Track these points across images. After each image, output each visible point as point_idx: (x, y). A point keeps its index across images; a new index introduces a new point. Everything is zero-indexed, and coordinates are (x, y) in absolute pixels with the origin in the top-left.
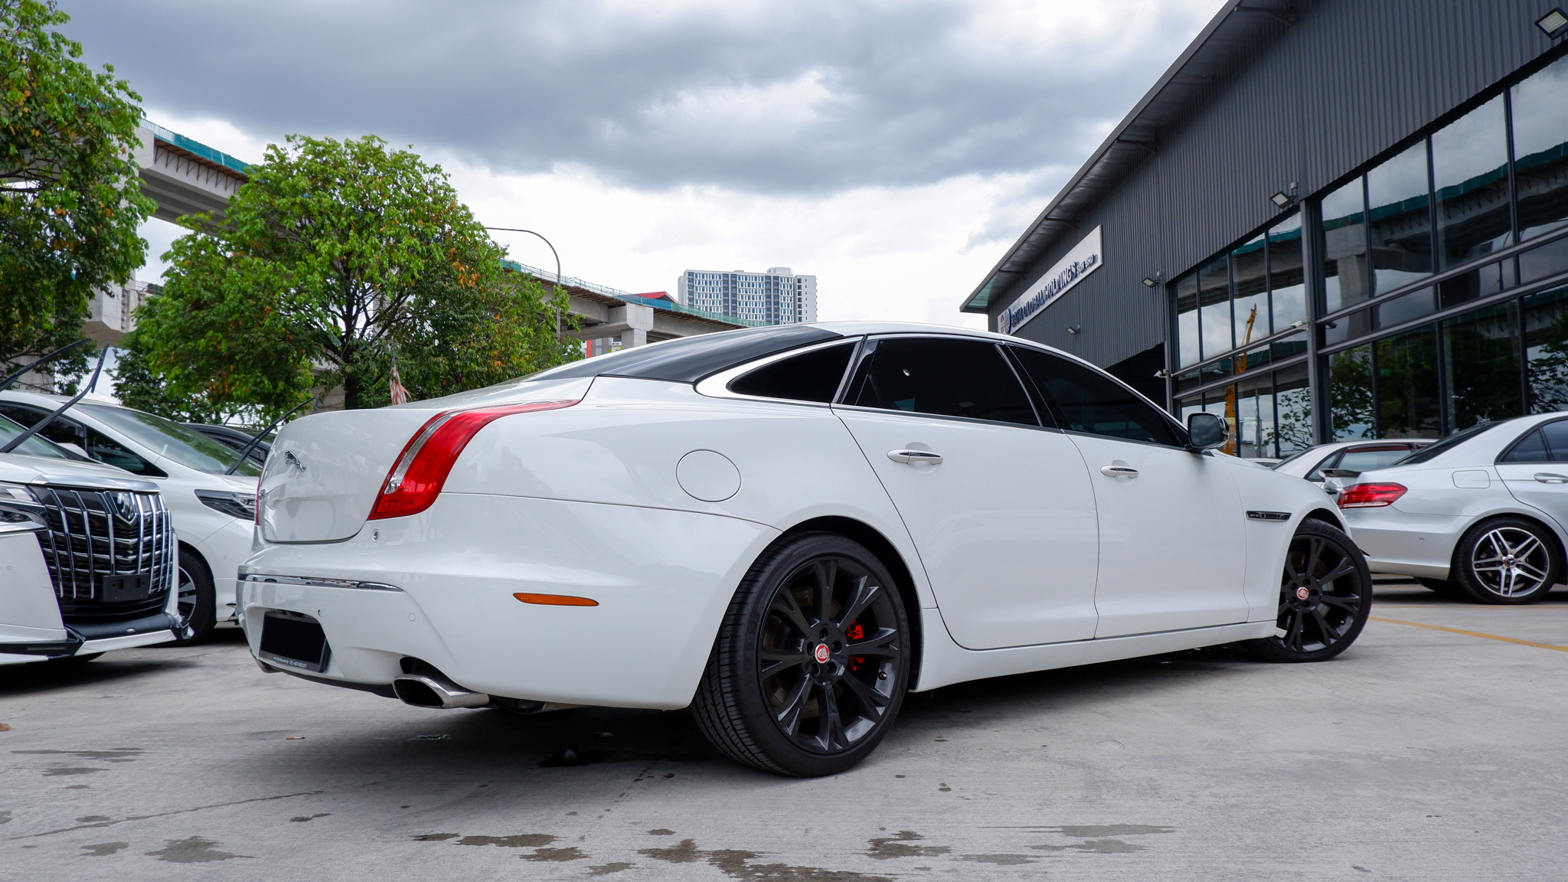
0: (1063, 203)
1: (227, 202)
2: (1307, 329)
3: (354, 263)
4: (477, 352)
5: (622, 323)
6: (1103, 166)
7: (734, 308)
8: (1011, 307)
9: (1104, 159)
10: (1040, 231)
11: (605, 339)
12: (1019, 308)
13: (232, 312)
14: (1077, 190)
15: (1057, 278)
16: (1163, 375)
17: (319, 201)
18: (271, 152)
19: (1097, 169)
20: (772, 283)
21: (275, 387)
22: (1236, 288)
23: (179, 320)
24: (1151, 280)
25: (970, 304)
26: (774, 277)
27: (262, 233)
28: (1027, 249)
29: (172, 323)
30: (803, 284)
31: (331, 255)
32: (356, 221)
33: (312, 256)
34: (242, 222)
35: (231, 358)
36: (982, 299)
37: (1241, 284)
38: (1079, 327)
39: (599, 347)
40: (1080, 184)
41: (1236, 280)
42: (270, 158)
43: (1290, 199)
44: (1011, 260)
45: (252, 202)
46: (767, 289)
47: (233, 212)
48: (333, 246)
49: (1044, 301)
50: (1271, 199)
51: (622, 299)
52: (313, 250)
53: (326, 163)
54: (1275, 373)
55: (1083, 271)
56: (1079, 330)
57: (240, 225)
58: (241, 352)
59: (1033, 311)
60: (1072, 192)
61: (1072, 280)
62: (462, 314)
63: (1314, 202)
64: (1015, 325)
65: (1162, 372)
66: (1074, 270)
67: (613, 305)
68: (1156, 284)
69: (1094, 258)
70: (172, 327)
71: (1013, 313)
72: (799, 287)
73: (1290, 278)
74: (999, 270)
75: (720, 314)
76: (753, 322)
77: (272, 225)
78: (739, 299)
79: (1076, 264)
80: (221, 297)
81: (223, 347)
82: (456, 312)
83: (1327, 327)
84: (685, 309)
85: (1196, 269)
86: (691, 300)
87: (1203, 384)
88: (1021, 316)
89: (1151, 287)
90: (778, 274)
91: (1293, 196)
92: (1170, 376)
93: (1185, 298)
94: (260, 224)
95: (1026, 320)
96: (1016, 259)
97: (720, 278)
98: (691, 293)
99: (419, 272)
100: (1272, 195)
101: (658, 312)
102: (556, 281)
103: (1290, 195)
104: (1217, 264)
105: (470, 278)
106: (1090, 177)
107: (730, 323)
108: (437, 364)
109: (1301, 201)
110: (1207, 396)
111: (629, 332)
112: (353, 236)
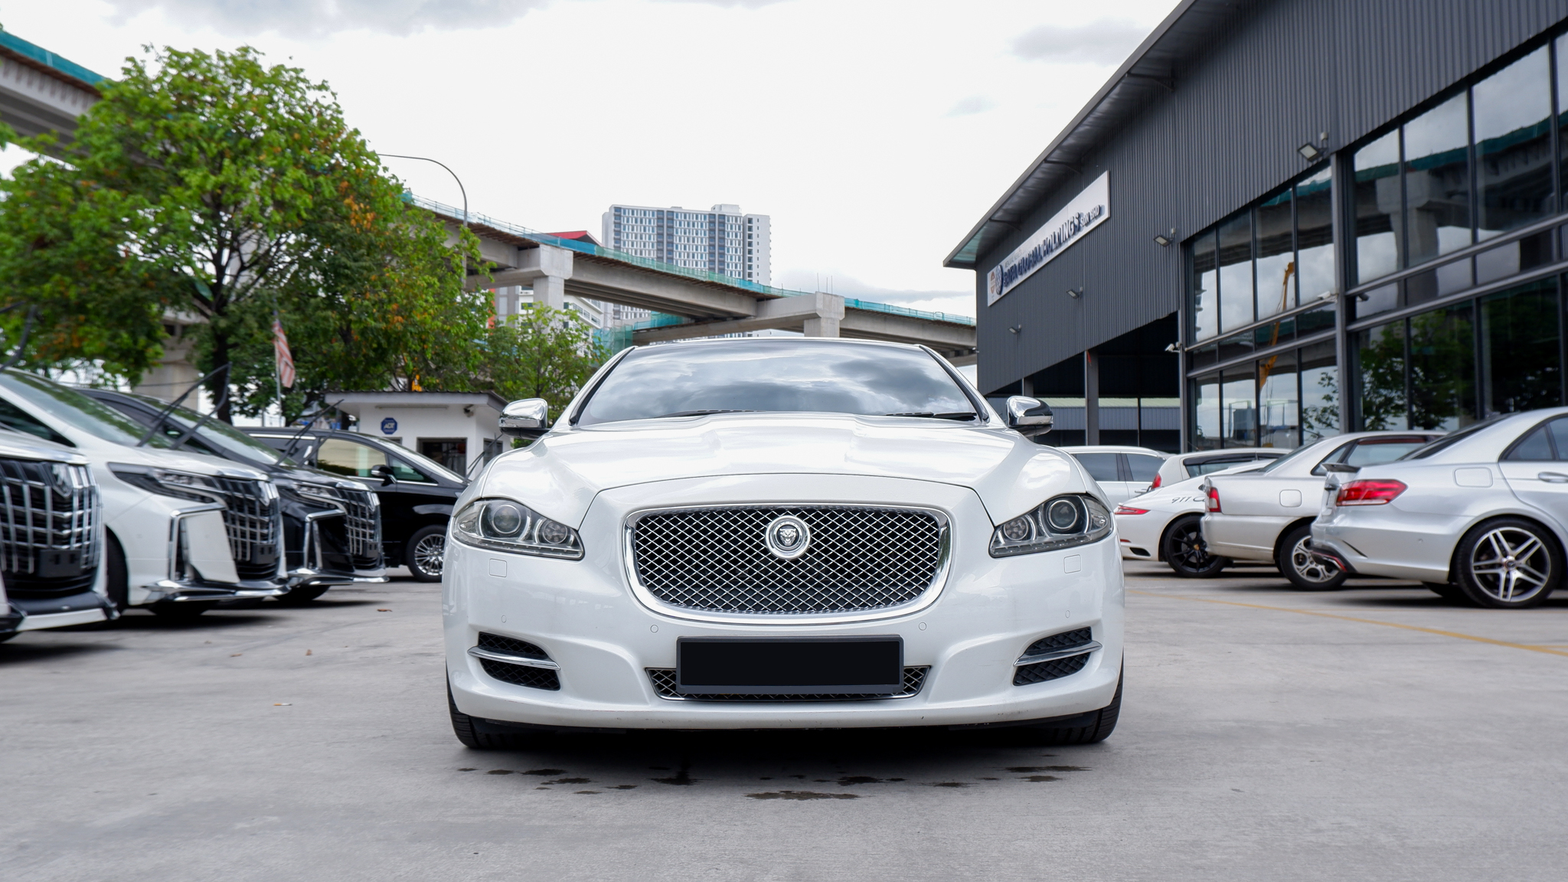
0: (1065, 144)
1: (78, 122)
2: (1336, 301)
3: (229, 198)
4: (373, 305)
5: (534, 269)
6: (1111, 103)
7: (670, 252)
8: (1003, 263)
9: (1114, 95)
10: (1038, 174)
11: (512, 288)
12: (1012, 265)
13: (81, 254)
14: (1081, 129)
15: (1057, 231)
16: (1175, 349)
17: (186, 125)
18: (129, 65)
19: (1104, 106)
20: (717, 222)
21: (135, 342)
22: (1259, 246)
23: (20, 260)
24: (1165, 238)
25: (956, 258)
26: (719, 215)
27: (118, 160)
28: (1022, 195)
29: (10, 264)
30: (754, 225)
31: (201, 187)
32: (230, 148)
33: (180, 189)
34: (94, 146)
35: (81, 307)
36: (969, 252)
37: (1264, 241)
38: (1081, 289)
39: (503, 296)
40: (1085, 122)
41: (1259, 236)
42: (127, 71)
43: (1320, 152)
44: (1005, 207)
45: (106, 123)
46: (710, 230)
47: (85, 134)
48: (205, 177)
49: (1041, 258)
50: (1299, 150)
51: (535, 240)
52: (180, 181)
53: (191, 78)
54: (1300, 350)
55: (1087, 224)
56: (1082, 293)
57: (93, 150)
58: (94, 299)
59: (1029, 268)
60: (1076, 131)
61: (1074, 234)
62: (355, 260)
63: (1346, 156)
64: (1007, 285)
65: (1175, 345)
66: (1076, 222)
67: (524, 246)
68: (1170, 242)
69: (1100, 209)
70: (12, 268)
71: (1005, 270)
72: (750, 229)
73: (1317, 237)
74: (990, 219)
75: (653, 260)
76: (693, 269)
77: (130, 149)
78: (676, 241)
79: (1079, 216)
80: (68, 233)
81: (72, 293)
82: (348, 258)
83: (1358, 299)
84: (610, 254)
85: (1215, 227)
86: (617, 241)
87: (1220, 360)
88: (1014, 275)
89: (1164, 245)
90: (724, 211)
91: (1322, 148)
92: (1183, 350)
93: (1202, 256)
94: (117, 149)
95: (1021, 279)
96: (1010, 207)
97: (653, 215)
98: (618, 233)
99: (307, 210)
100: (1300, 146)
101: (578, 256)
102: (462, 217)
103: (1320, 146)
104: (1241, 220)
105: (365, 218)
106: (1097, 114)
107: (665, 271)
108: (326, 319)
109: (1332, 154)
110: (1225, 374)
111: (542, 280)
112: (228, 167)
